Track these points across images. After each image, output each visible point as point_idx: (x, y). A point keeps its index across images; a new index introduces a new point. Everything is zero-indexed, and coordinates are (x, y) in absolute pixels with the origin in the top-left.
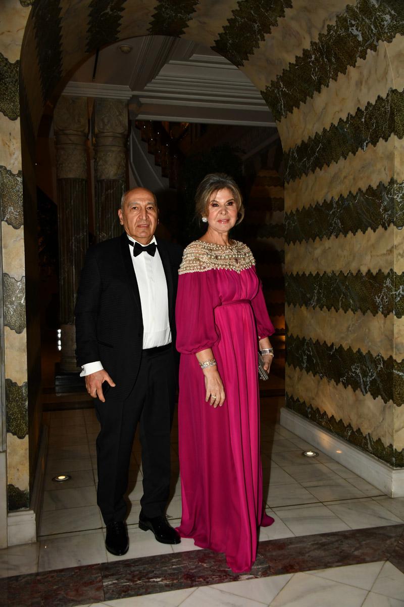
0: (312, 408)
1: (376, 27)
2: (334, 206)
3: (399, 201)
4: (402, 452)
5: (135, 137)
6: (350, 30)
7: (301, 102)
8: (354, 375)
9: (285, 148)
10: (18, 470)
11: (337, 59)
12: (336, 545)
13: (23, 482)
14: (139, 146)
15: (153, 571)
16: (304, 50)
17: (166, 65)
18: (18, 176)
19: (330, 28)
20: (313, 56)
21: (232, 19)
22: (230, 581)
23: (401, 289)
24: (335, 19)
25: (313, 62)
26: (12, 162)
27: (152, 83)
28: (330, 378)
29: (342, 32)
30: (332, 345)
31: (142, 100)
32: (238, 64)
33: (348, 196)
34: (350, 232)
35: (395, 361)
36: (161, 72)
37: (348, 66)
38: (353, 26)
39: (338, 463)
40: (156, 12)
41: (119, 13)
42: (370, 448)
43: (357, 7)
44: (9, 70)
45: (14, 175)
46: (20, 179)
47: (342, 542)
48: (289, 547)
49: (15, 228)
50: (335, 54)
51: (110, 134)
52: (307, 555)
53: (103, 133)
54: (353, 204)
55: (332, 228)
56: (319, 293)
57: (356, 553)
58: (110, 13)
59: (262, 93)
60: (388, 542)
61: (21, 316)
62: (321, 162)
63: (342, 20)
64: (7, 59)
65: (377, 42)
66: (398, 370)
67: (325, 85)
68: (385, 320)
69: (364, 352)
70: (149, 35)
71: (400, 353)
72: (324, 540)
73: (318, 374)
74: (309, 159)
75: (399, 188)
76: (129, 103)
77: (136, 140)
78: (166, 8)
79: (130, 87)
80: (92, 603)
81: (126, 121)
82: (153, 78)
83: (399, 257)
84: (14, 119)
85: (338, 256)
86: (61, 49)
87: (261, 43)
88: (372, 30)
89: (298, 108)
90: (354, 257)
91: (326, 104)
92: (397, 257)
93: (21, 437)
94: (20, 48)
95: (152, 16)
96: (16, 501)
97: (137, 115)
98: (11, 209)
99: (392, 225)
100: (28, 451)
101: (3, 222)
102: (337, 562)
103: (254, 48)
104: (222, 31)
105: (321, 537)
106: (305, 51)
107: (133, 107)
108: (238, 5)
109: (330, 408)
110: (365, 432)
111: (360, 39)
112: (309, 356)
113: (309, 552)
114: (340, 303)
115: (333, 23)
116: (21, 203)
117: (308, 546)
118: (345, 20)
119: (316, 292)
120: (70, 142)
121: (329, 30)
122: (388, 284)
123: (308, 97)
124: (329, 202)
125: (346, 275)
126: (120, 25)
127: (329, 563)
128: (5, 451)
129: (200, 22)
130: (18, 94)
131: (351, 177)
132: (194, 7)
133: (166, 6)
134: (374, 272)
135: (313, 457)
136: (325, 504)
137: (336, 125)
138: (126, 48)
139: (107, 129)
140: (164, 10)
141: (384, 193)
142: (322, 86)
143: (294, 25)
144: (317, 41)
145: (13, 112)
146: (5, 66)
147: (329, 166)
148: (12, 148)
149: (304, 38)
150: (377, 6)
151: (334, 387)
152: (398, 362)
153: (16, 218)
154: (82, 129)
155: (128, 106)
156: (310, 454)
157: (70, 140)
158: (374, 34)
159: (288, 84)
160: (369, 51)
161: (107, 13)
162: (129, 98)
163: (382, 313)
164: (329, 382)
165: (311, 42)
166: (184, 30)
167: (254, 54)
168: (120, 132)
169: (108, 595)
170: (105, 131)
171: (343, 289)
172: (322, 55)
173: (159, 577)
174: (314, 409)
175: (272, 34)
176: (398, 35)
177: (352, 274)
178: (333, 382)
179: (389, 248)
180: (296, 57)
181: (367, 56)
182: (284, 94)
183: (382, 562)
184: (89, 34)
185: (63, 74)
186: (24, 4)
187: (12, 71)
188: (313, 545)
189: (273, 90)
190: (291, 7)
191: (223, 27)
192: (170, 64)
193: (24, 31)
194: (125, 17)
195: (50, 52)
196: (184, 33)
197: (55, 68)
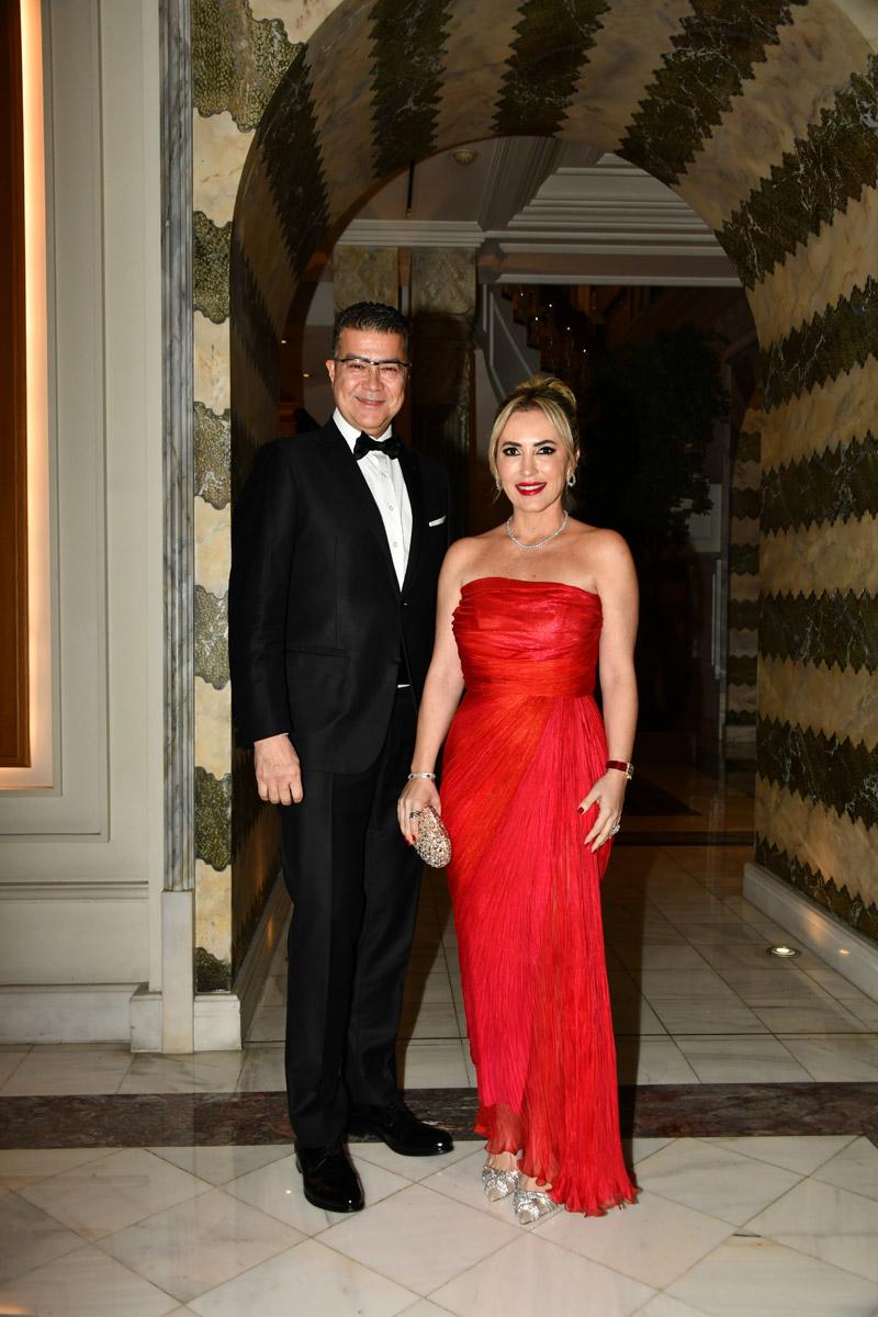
0: (798, 863)
2: (843, 459)
6: (861, 118)
7: (787, 253)
8: (867, 796)
9: (764, 344)
10: (213, 923)
11: (845, 172)
12: (775, 1102)
13: (221, 946)
14: (508, 334)
15: (426, 1111)
16: (784, 154)
17: (551, 177)
18: (224, 419)
19: (826, 114)
20: (802, 166)
21: (646, 101)
24: (834, 99)
25: (802, 177)
26: (215, 394)
27: (526, 214)
28: (828, 803)
29: (848, 123)
30: (834, 737)
31: (505, 247)
32: (668, 181)
33: (866, 439)
34: (867, 512)
36: (542, 192)
37: (864, 186)
38: (866, 111)
39: (835, 971)
40: (503, 97)
41: (431, 106)
43: (869, 77)
44: (215, 240)
45: (217, 417)
46: (227, 424)
47: (787, 1100)
48: (683, 1098)
49: (217, 507)
50: (840, 163)
52: (712, 1113)
54: (873, 456)
55: (838, 503)
56: (814, 633)
57: (808, 1119)
58: (414, 108)
59: (717, 233)
61: (223, 659)
62: (822, 373)
63: (845, 101)
64: (211, 222)
67: (826, 221)
70: (494, 137)
72: (753, 1093)
73: (808, 796)
74: (802, 366)
76: (477, 256)
77: (502, 322)
78: (521, 90)
79: (479, 223)
81: (473, 289)
82: (526, 202)
84: (220, 321)
85: (846, 558)
86: (323, 181)
87: (705, 142)
89: (783, 264)
90: (873, 561)
91: (831, 258)
93: (219, 869)
94: (234, 201)
95: (496, 105)
96: (208, 977)
97: (498, 276)
98: (210, 475)
100: (230, 894)
101: (197, 498)
102: (764, 1129)
103: (694, 152)
104: (631, 122)
105: (749, 1089)
106: (787, 157)
107: (488, 260)
108: (654, 76)
109: (826, 864)
112: (795, 759)
113: (718, 1108)
114: (848, 654)
115: (831, 106)
116: (227, 465)
117: (720, 1100)
118: (851, 100)
119: (809, 630)
121: (825, 120)
123: (798, 244)
124: (834, 452)
125: (858, 597)
126: (436, 125)
127: (749, 1129)
128: (192, 890)
130: (227, 277)
131: (872, 403)
132: (573, 83)
133: (521, 85)
135: (789, 958)
136: (778, 1036)
137: (848, 300)
138: (465, 157)
140: (516, 92)
142: (822, 222)
143: (762, 109)
144: (806, 138)
145: (219, 310)
146: (208, 233)
147: (835, 380)
148: (215, 371)
149: (783, 133)
151: (835, 822)
153: (218, 491)
155: (477, 262)
156: (783, 951)
159: (763, 219)
161: (409, 110)
162: (478, 245)
164: (826, 811)
165: (796, 141)
166: (561, 123)
167: (694, 162)
171: (853, 623)
172: (816, 163)
174: (802, 865)
175: (724, 126)
177: (868, 596)
178: (833, 810)
180: (772, 167)
182: (758, 237)
183: (852, 1137)
184: (377, 147)
185: (332, 220)
186: (243, 128)
187: (220, 240)
188: (729, 1098)
189: (737, 230)
190: (753, 77)
191: (633, 115)
192: (560, 174)
193: (241, 171)
194: (445, 112)
195: (300, 189)
196: (560, 129)
197: (313, 213)
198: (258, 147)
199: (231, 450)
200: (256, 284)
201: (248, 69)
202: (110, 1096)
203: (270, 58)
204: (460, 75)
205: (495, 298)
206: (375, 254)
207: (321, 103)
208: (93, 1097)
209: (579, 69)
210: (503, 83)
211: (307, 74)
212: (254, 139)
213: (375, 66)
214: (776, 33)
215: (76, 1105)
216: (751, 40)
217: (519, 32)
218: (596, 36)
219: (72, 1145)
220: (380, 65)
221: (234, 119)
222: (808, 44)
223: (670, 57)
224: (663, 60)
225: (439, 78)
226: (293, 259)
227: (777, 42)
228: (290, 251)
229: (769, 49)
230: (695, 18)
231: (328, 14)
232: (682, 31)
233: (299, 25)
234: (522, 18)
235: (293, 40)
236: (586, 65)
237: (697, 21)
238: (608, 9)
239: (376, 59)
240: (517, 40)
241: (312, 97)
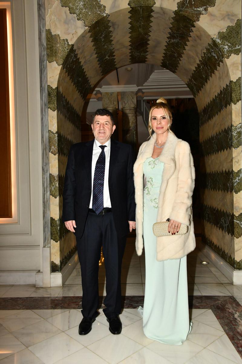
1: (221, 52)
2: (215, 138)
3: (235, 135)
4: (239, 262)
5: (146, 106)
6: (212, 54)
7: (201, 88)
8: (222, 223)
9: (199, 111)
10: (55, 255)
11: (210, 67)
13: (57, 262)
16: (197, 64)
18: (56, 134)
19: (204, 53)
20: (201, 66)
21: (165, 53)
22: (132, 308)
23: (237, 179)
24: (205, 49)
25: (202, 69)
26: (54, 128)
27: (148, 82)
28: (215, 225)
29: (209, 55)
30: (215, 208)
31: (144, 91)
32: (174, 72)
33: (219, 133)
34: (220, 151)
35: (235, 215)
36: (151, 77)
37: (215, 70)
38: (212, 52)
39: (217, 268)
40: (131, 54)
41: (113, 57)
42: (228, 260)
43: (212, 43)
45: (54, 134)
46: (56, 135)
49: (55, 155)
50: (209, 65)
51: (128, 108)
53: (125, 108)
54: (220, 137)
55: (214, 149)
56: (211, 182)
57: (197, 305)
58: (109, 58)
59: (187, 84)
60: (217, 302)
62: (210, 117)
64: (52, 87)
65: (222, 59)
66: (237, 220)
68: (231, 195)
69: (225, 211)
70: (131, 64)
71: (237, 211)
73: (211, 223)
74: (206, 115)
75: (235, 129)
76: (137, 93)
77: (147, 109)
79: (136, 85)
80: (72, 309)
81: (136, 101)
82: (147, 79)
84: (54, 111)
85: (216, 163)
86: (87, 77)
87: (180, 62)
88: (220, 54)
89: (201, 91)
90: (221, 164)
91: (210, 88)
92: (235, 163)
93: (57, 242)
94: (57, 82)
95: (130, 56)
96: (54, 268)
97: (143, 98)
98: (53, 147)
99: (232, 147)
100: (59, 248)
101: (50, 153)
103: (178, 65)
104: (163, 58)
106: (198, 64)
107: (140, 94)
108: (165, 47)
109: (215, 241)
110: (226, 252)
111: (216, 58)
112: (208, 214)
114: (217, 187)
116: (57, 145)
118: (209, 49)
119: (210, 181)
121: (204, 55)
122: (231, 176)
123: (203, 86)
124: (213, 137)
126: (116, 62)
128: (50, 247)
129: (152, 55)
130: (56, 101)
131: (219, 124)
132: (147, 50)
133: (134, 51)
134: (227, 171)
135: (206, 265)
136: (196, 284)
137: (214, 99)
138: (129, 69)
141: (229, 132)
142: (208, 80)
143: (190, 53)
144: (201, 60)
145: (54, 108)
146: (51, 90)
147: (213, 119)
148: (53, 122)
149: (196, 59)
150: (220, 43)
151: (216, 229)
152: (237, 216)
153: (55, 151)
154: (115, 107)
155: (137, 95)
156: (204, 263)
158: (221, 55)
159: (195, 80)
160: (220, 63)
161: (107, 59)
162: (137, 90)
163: (230, 191)
164: (214, 227)
165: (199, 60)
167: (178, 67)
168: (133, 107)
169: (79, 307)
170: (126, 107)
171: (218, 179)
172: (204, 66)
174: (210, 241)
175: (183, 58)
176: (232, 55)
177: (220, 172)
178: (216, 227)
179: (231, 159)
181: (220, 65)
182: (195, 84)
183: (207, 309)
184: (101, 68)
185: (92, 86)
186: (59, 65)
187: (54, 92)
189: (190, 83)
190: (187, 45)
191: (163, 57)
192: (155, 72)
193: (58, 75)
194: (117, 59)
195: (80, 79)
196: (146, 61)
197: (86, 85)
198: (63, 69)
199: (58, 141)
200: (68, 102)
201: (60, 51)
202: (27, 297)
203: (65, 48)
204: (118, 50)
205: (145, 103)
206: (112, 94)
207: (81, 58)
208: (23, 298)
209: (147, 46)
210: (130, 51)
211: (75, 51)
212: (62, 67)
213: (95, 49)
214: (190, 34)
215: (18, 300)
216: (185, 37)
217: (131, 38)
218: (149, 38)
219: (14, 309)
220: (96, 48)
221: (57, 63)
222: (198, 37)
223: (168, 42)
224: (166, 43)
225: (113, 51)
227: (191, 37)
228: (80, 94)
229: (189, 38)
230: (171, 32)
231: (78, 37)
232: (169, 36)
233: (71, 40)
234: (131, 35)
235: (70, 43)
236: (149, 45)
237: (172, 33)
238: (151, 31)
239: (95, 47)
240: (131, 40)
241: (78, 57)
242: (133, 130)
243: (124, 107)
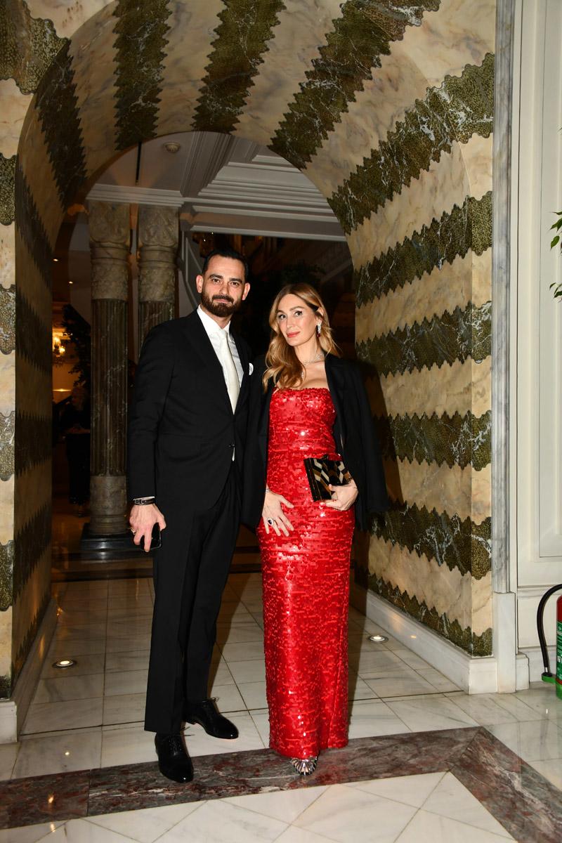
0: (383, 582)
1: (449, 125)
2: (408, 334)
3: (477, 329)
4: (481, 637)
5: (191, 251)
6: (421, 128)
7: (371, 212)
8: (428, 540)
9: (356, 267)
11: (409, 161)
12: (389, 751)
13: (3, 666)
14: (197, 263)
15: (155, 780)
16: (372, 150)
17: (224, 167)
18: (11, 291)
19: (399, 125)
20: (383, 158)
21: (289, 113)
22: (248, 794)
23: (481, 434)
24: (404, 115)
25: (383, 165)
26: (4, 275)
27: (210, 188)
28: (403, 544)
29: (413, 131)
30: (406, 504)
31: (197, 208)
32: (300, 166)
33: (423, 323)
34: (425, 366)
35: (473, 523)
36: (220, 175)
37: (421, 170)
38: (424, 123)
39: (410, 650)
40: (200, 104)
41: (154, 104)
42: (446, 632)
43: (427, 102)
44: (4, 167)
45: (5, 290)
46: (12, 295)
47: (397, 747)
48: (330, 752)
49: (5, 353)
50: (407, 155)
51: (157, 247)
52: (351, 762)
53: (148, 246)
54: (428, 332)
55: (406, 361)
57: (412, 761)
58: (143, 104)
59: (329, 200)
60: (454, 748)
61: (8, 459)
62: (394, 283)
63: (411, 117)
64: (1, 154)
65: (451, 142)
66: (477, 535)
67: (397, 192)
68: (462, 473)
69: (440, 513)
70: (193, 131)
71: (480, 514)
72: (375, 744)
73: (389, 540)
74: (381, 279)
75: (478, 313)
76: (179, 212)
77: (193, 255)
78: (211, 100)
79: (181, 193)
80: (70, 819)
81: (177, 232)
83: (478, 397)
84: (8, 224)
85: (412, 394)
86: (82, 145)
87: (324, 142)
88: (445, 129)
89: (369, 218)
90: (429, 396)
91: (399, 214)
92: (475, 396)
93: (2, 609)
94: (18, 141)
95: (195, 109)
97: (191, 226)
99: (469, 357)
100: (11, 627)
102: (385, 772)
103: (316, 148)
104: (279, 127)
105: (372, 741)
106: (373, 152)
107: (185, 216)
108: (294, 97)
109: (402, 582)
110: (441, 612)
111: (433, 138)
113: (354, 758)
114: (414, 453)
115: (402, 120)
116: (12, 324)
117: (354, 752)
118: (415, 116)
120: (108, 256)
121: (398, 128)
122: (465, 429)
123: (379, 206)
124: (402, 330)
125: (420, 418)
126: (157, 118)
127: (376, 773)
129: (252, 116)
130: (13, 194)
131: (427, 301)
132: (244, 99)
133: (211, 97)
134: (451, 415)
135: (381, 642)
136: (384, 700)
137: (410, 239)
138: (173, 147)
139: (153, 242)
140: (208, 102)
141: (461, 320)
142: (394, 193)
143: (360, 121)
144: (386, 140)
145: (7, 216)
147: (402, 287)
148: (4, 258)
149: (372, 137)
150: (449, 102)
151: (407, 556)
152: (477, 524)
153: (6, 341)
154: (123, 241)
155: (179, 216)
156: (377, 638)
157: (109, 254)
158: (448, 134)
159: (357, 190)
160: (442, 152)
161: (139, 105)
162: (180, 206)
163: (459, 464)
164: (401, 549)
165: (379, 141)
166: (235, 125)
167: (316, 155)
168: (169, 245)
169: (92, 809)
170: (151, 244)
171: (417, 434)
172: (392, 156)
173: (160, 788)
174: (386, 583)
175: (335, 132)
176: (475, 135)
177: (426, 416)
178: (406, 549)
179: (466, 385)
180: (364, 158)
181: (441, 158)
182: (354, 202)
183: (443, 773)
184: (118, 128)
185: (88, 174)
186: (25, 91)
187: (8, 167)
188: (359, 750)
189: (341, 198)
190: (355, 101)
191: (280, 123)
192: (230, 166)
193: (23, 122)
194: (163, 110)
195: (66, 148)
196: (234, 129)
197: (75, 167)
198: (35, 108)
199: (16, 313)
200: (35, 205)
201: (27, 51)
203: (44, 45)
204: (172, 85)
205: (189, 241)
206: (115, 207)
207: (81, 88)
209: (248, 89)
210: (200, 95)
211: (70, 62)
212: (32, 100)
213: (117, 69)
214: (370, 72)
216: (355, 77)
217: (211, 60)
218: (259, 68)
220: (121, 68)
221: (17, 85)
222: (390, 80)
223: (304, 85)
224: (300, 87)
225: (159, 85)
226: (62, 195)
227: (371, 78)
228: (59, 190)
229: (366, 83)
230: (321, 60)
231: (86, 20)
232: (313, 69)
233: (64, 25)
234: (214, 50)
235: (60, 35)
236: (252, 87)
237: (322, 62)
238: (268, 50)
239: (118, 64)
240: (210, 65)
241: (74, 82)
242: (168, 304)
243: (146, 243)
